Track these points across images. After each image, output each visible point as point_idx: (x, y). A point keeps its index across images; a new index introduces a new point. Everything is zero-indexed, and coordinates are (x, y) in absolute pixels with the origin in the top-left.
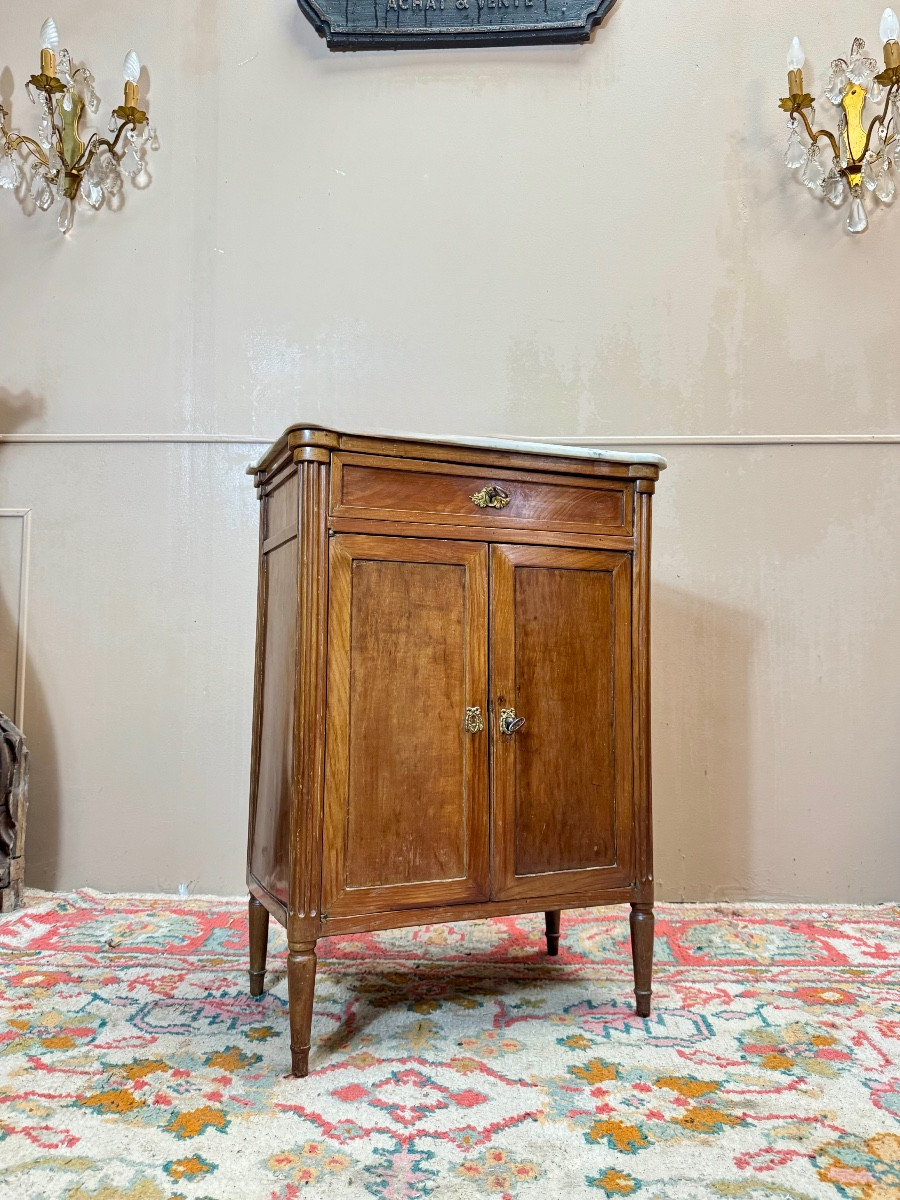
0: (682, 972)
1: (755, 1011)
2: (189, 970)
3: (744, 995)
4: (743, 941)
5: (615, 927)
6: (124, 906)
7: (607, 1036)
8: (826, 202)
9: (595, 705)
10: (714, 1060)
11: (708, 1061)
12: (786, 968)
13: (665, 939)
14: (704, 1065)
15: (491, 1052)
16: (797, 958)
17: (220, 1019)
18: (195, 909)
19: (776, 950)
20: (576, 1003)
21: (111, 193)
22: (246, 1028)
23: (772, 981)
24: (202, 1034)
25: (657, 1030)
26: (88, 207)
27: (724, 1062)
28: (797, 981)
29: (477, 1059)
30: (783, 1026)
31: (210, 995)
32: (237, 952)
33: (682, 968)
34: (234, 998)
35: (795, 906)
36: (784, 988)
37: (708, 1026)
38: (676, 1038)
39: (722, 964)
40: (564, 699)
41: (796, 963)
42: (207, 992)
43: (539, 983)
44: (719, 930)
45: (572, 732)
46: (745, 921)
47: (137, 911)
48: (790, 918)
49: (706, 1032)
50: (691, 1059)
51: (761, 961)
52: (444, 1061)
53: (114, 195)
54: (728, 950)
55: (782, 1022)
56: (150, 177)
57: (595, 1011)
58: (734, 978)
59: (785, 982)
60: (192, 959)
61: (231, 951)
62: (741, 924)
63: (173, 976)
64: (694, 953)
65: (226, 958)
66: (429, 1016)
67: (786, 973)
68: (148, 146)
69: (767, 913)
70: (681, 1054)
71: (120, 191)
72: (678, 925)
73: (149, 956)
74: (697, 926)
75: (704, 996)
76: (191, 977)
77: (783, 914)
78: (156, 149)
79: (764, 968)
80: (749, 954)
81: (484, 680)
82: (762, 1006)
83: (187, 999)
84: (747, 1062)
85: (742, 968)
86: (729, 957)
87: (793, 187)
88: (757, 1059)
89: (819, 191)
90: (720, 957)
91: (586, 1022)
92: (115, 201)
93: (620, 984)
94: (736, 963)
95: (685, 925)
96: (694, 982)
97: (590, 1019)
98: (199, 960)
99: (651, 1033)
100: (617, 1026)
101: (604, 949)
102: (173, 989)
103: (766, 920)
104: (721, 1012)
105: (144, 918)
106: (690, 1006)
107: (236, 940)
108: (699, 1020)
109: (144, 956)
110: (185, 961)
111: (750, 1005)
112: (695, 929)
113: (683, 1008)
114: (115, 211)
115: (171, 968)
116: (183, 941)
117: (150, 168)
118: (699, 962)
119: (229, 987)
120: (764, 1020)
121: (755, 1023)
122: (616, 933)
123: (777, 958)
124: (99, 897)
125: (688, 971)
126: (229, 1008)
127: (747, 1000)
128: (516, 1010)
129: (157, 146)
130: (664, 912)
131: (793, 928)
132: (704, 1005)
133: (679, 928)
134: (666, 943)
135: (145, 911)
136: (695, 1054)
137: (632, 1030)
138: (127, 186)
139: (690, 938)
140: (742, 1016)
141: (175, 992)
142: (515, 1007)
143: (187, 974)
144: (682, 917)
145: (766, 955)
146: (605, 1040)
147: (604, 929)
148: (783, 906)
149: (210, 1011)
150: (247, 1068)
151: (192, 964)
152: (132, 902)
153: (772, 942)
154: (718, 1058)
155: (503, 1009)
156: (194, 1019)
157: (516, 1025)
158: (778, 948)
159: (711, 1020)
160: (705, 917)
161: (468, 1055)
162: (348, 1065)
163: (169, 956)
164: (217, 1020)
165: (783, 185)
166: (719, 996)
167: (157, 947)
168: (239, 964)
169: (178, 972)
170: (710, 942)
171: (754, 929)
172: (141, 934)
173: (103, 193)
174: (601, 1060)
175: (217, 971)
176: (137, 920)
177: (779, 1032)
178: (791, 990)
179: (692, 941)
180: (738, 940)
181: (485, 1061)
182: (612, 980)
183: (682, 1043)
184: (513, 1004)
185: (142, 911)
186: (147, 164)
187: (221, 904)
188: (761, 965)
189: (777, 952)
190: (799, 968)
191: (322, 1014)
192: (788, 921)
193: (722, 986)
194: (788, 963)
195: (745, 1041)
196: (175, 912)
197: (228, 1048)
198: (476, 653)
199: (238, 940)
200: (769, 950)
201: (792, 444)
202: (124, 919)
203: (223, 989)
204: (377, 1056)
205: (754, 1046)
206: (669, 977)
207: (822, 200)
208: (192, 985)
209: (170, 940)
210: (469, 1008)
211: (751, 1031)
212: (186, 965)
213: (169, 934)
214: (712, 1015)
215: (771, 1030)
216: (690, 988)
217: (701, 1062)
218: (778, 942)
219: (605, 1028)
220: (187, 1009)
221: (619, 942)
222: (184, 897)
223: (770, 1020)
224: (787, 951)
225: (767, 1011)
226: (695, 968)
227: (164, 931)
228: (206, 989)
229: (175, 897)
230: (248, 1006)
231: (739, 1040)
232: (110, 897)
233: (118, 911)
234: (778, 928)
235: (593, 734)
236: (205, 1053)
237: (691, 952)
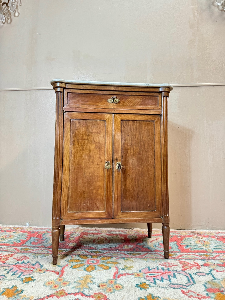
0: (182, 255)
1: (209, 272)
2: (16, 252)
3: (205, 265)
4: (202, 243)
5: (159, 238)
6: (8, 229)
7: (155, 283)
8: (223, 11)
9: (148, 161)
10: (195, 295)
11: (194, 296)
12: (218, 254)
13: (176, 242)
14: (192, 298)
15: (110, 290)
16: (221, 250)
17: (17, 273)
18: (29, 231)
19: (213, 247)
20: (144, 268)
21: (8, 18)
22: (23, 277)
23: (214, 259)
24: (7, 280)
25: (174, 280)
26: (1, 23)
27: (200, 297)
28: (222, 259)
29: (104, 293)
30: (221, 279)
31: (18, 262)
32: (35, 246)
33: (182, 254)
34: (25, 264)
35: (217, 231)
36: (218, 262)
37: (193, 279)
38: (181, 285)
39: (195, 252)
40: (137, 160)
41: (221, 252)
42: (17, 261)
43: (132, 259)
44: (193, 239)
45: (140, 169)
46: (201, 236)
47: (11, 231)
48: (217, 235)
49: (192, 282)
50: (187, 295)
51: (209, 251)
52: (91, 294)
53: (9, 19)
54: (197, 247)
55: (220, 277)
56: (19, 13)
57: (150, 271)
58: (200, 258)
59: (218, 260)
60: (19, 248)
61: (33, 246)
62: (201, 237)
63: (10, 255)
64: (186, 248)
65: (30, 248)
66: (90, 273)
67: (218, 256)
68: (18, 5)
69: (208, 233)
70: (183, 292)
71: (10, 18)
72: (180, 237)
73: (6, 247)
74: (186, 238)
75: (190, 265)
76: (15, 256)
77: (214, 234)
78: (21, 5)
79: (210, 254)
80: (205, 248)
81: (111, 153)
82: (211, 270)
83: (9, 264)
84: (209, 297)
85: (203, 254)
86: (197, 249)
87: (213, 7)
88: (213, 296)
89: (221, 7)
90: (194, 249)
91: (147, 276)
92: (9, 21)
93: (160, 260)
94: (200, 252)
95: (182, 237)
96: (186, 259)
97: (149, 275)
98: (21, 249)
99: (171, 282)
100: (159, 279)
101: (155, 246)
102: (6, 260)
103: (209, 236)
104: (197, 273)
105: (12, 233)
106: (185, 269)
107: (36, 241)
108: (189, 276)
109: (4, 247)
110: (16, 249)
111: (206, 270)
112: (186, 239)
113: (183, 270)
114: (9, 24)
115: (10, 252)
116: (20, 241)
117: (19, 11)
118: (187, 251)
119: (25, 259)
120: (213, 277)
121: (209, 278)
122: (159, 240)
123: (214, 250)
124: (2, 226)
125: (184, 255)
126: (22, 268)
127: (206, 268)
128: (122, 271)
129: (21, 4)
130: (175, 233)
131: (218, 239)
132: (190, 269)
133: (180, 238)
134: (176, 244)
135: (14, 231)
136: (188, 292)
137: (164, 280)
138: (13, 16)
139: (184, 242)
140: (205, 274)
141: (7, 262)
142: (122, 269)
143: (14, 254)
144: (181, 234)
145: (210, 249)
146: (154, 285)
147: (156, 239)
148: (214, 231)
149: (15, 269)
150: (16, 296)
151: (18, 250)
152: (11, 228)
153: (212, 244)
154: (198, 295)
155: (117, 270)
156: (8, 273)
157: (121, 277)
158: (214, 246)
159: (194, 276)
160: (188, 235)
161: (101, 291)
162: (54, 295)
163: (12, 247)
164: (15, 273)
165: (209, 7)
166: (195, 266)
167: (11, 244)
168: (33, 250)
169: (12, 253)
170: (191, 243)
171: (205, 239)
172: (7, 239)
173: (5, 18)
174: (151, 295)
175: (25, 253)
176: (9, 234)
177: (220, 282)
178: (221, 263)
179: (185, 243)
180: (200, 243)
181: (107, 295)
182: (157, 258)
183: (184, 287)
184: (122, 268)
185: (12, 231)
186: (18, 10)
187: (37, 229)
188: (209, 253)
189: (214, 248)
190: (222, 254)
191: (53, 271)
192: (216, 236)
193: (196, 261)
194: (218, 252)
195: (207, 286)
196: (22, 231)
197: (13, 286)
198: (109, 146)
199: (37, 241)
200: (211, 247)
201: (214, 86)
202: (5, 234)
203: (24, 260)
204: (66, 292)
205: (211, 289)
206: (177, 257)
207: (222, 11)
208: (14, 258)
209: (15, 241)
210: (105, 270)
211: (209, 282)
212: (16, 251)
213: (17, 239)
214: (194, 274)
215: (216, 281)
216: (185, 262)
217: (191, 297)
218: (214, 244)
219: (154, 279)
220: (7, 269)
221: (160, 243)
222: (27, 227)
223: (215, 276)
224: (217, 248)
225: (214, 272)
226: (186, 253)
227: (15, 238)
228: (18, 260)
229: (24, 227)
230: (29, 267)
231: (205, 285)
232: (5, 226)
233: (5, 231)
234: (213, 239)
235: (148, 170)
236: (4, 289)
237: (184, 247)
